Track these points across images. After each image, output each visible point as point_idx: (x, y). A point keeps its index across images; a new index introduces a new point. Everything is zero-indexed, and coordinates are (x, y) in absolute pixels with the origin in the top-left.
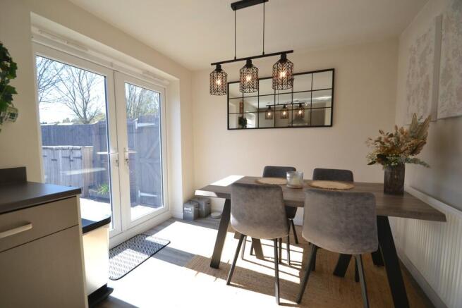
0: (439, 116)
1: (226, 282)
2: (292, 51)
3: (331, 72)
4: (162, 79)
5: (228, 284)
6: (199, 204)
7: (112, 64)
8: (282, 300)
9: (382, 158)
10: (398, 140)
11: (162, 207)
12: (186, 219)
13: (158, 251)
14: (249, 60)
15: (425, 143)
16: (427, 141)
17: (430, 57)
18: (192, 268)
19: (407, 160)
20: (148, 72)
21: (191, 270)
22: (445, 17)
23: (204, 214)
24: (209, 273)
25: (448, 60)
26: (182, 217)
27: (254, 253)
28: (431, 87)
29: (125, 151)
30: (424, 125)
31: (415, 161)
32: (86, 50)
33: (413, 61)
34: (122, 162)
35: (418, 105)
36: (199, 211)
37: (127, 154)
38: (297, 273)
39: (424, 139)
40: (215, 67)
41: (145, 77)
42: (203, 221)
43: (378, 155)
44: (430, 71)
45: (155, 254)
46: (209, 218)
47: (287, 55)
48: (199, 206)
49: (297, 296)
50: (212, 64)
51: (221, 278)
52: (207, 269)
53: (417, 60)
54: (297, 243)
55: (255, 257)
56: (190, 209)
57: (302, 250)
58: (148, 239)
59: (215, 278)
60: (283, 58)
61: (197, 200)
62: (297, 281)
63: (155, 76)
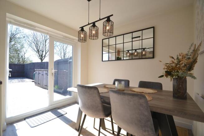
2: (112, 15)
3: (153, 29)
9: (168, 73)
14: (94, 23)
20: (66, 37)
32: (35, 28)
39: (196, 59)
43: (166, 72)
47: (110, 17)
50: (80, 28)
60: (108, 19)
63: (70, 38)
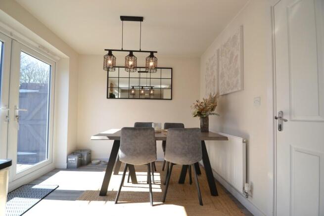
0: (220, 94)
1: (114, 202)
2: (156, 52)
3: (171, 70)
4: (55, 55)
5: (116, 203)
6: (81, 155)
7: (11, 34)
8: (154, 203)
9: (199, 114)
10: (205, 104)
11: (46, 160)
12: (69, 168)
13: (48, 194)
14: (131, 52)
15: (216, 105)
16: (217, 104)
17: (215, 67)
18: (85, 200)
19: (210, 114)
21: (84, 201)
22: (220, 50)
23: (86, 163)
24: (99, 200)
25: (223, 69)
26: (66, 167)
27: (130, 180)
28: (216, 81)
29: (16, 109)
30: (215, 98)
31: (213, 114)
33: (208, 69)
34: (12, 118)
35: (211, 89)
36: (81, 160)
37: (18, 111)
38: (159, 186)
39: (216, 103)
40: (107, 52)
41: (40, 50)
42: (86, 167)
43: (198, 112)
44: (215, 74)
45: (45, 197)
46: (90, 165)
48: (81, 156)
49: (162, 199)
50: (106, 50)
51: (109, 200)
52: (97, 198)
53: (210, 69)
54: (156, 171)
55: (131, 183)
56: (74, 159)
57: (159, 174)
58: (35, 187)
59: (105, 202)
60: (152, 54)
61: (80, 152)
62: (160, 191)
63: (48, 51)
